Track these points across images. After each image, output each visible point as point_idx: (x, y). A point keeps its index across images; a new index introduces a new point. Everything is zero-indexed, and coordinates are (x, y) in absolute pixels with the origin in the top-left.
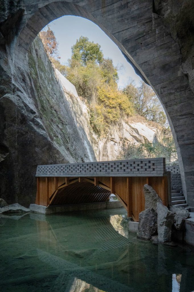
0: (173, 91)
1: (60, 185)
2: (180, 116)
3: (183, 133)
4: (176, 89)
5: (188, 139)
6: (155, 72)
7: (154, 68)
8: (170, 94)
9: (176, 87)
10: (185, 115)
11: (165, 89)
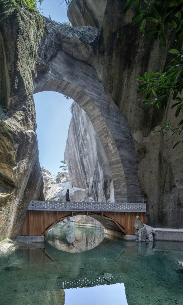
0: (130, 173)
1: (61, 217)
2: (131, 185)
3: (130, 192)
4: (132, 173)
5: (132, 195)
6: (126, 162)
7: (126, 160)
8: (129, 174)
9: (132, 172)
10: (133, 185)
11: (128, 171)
